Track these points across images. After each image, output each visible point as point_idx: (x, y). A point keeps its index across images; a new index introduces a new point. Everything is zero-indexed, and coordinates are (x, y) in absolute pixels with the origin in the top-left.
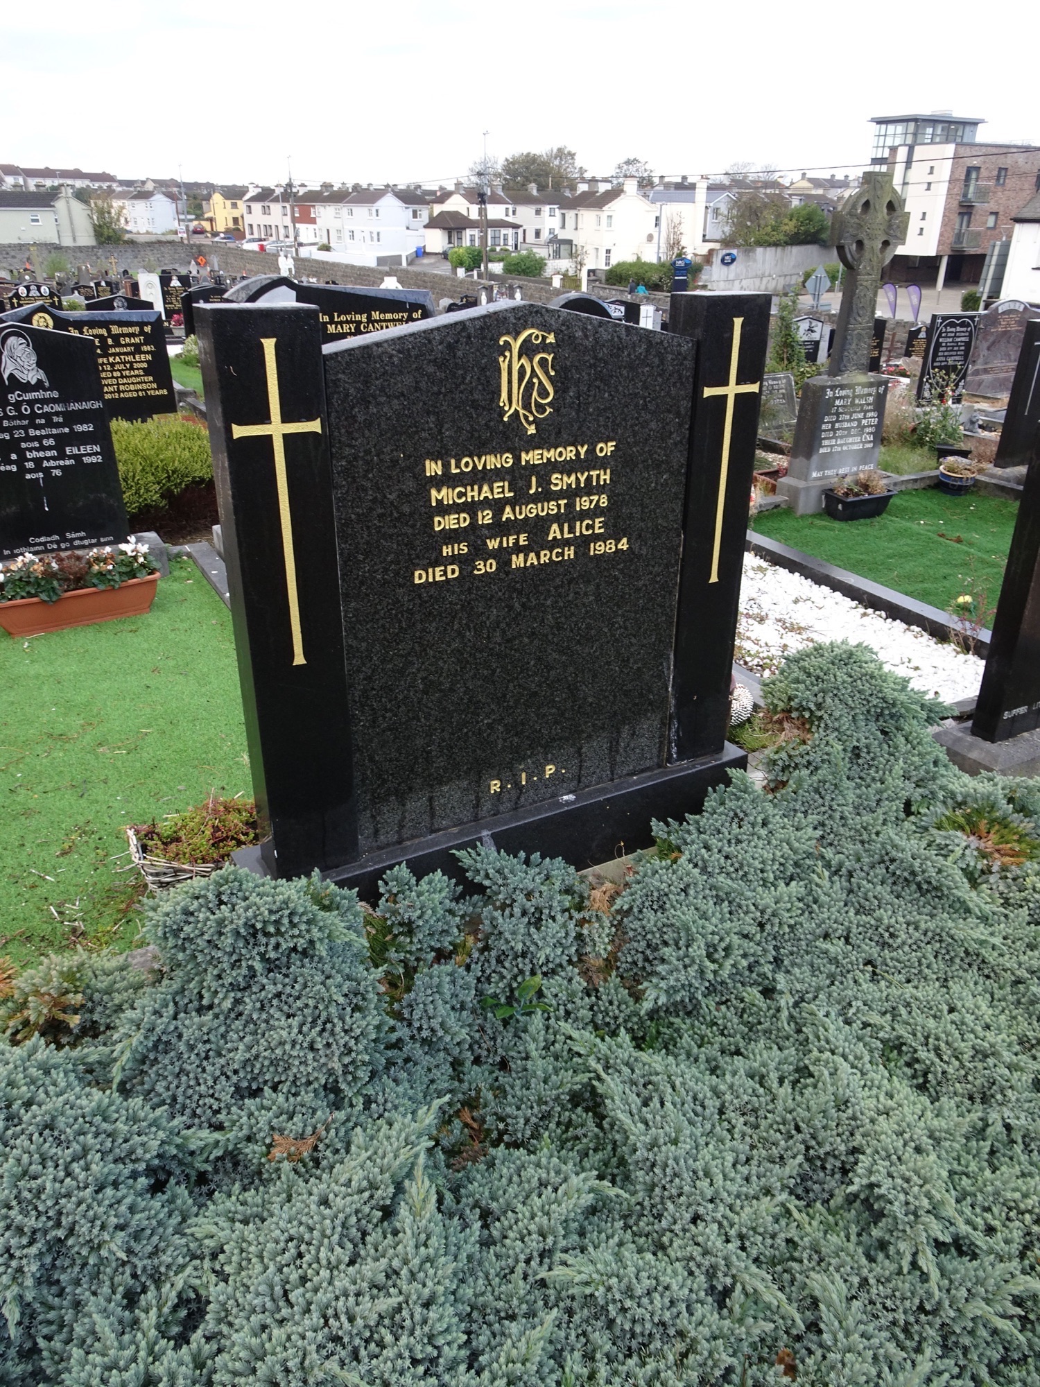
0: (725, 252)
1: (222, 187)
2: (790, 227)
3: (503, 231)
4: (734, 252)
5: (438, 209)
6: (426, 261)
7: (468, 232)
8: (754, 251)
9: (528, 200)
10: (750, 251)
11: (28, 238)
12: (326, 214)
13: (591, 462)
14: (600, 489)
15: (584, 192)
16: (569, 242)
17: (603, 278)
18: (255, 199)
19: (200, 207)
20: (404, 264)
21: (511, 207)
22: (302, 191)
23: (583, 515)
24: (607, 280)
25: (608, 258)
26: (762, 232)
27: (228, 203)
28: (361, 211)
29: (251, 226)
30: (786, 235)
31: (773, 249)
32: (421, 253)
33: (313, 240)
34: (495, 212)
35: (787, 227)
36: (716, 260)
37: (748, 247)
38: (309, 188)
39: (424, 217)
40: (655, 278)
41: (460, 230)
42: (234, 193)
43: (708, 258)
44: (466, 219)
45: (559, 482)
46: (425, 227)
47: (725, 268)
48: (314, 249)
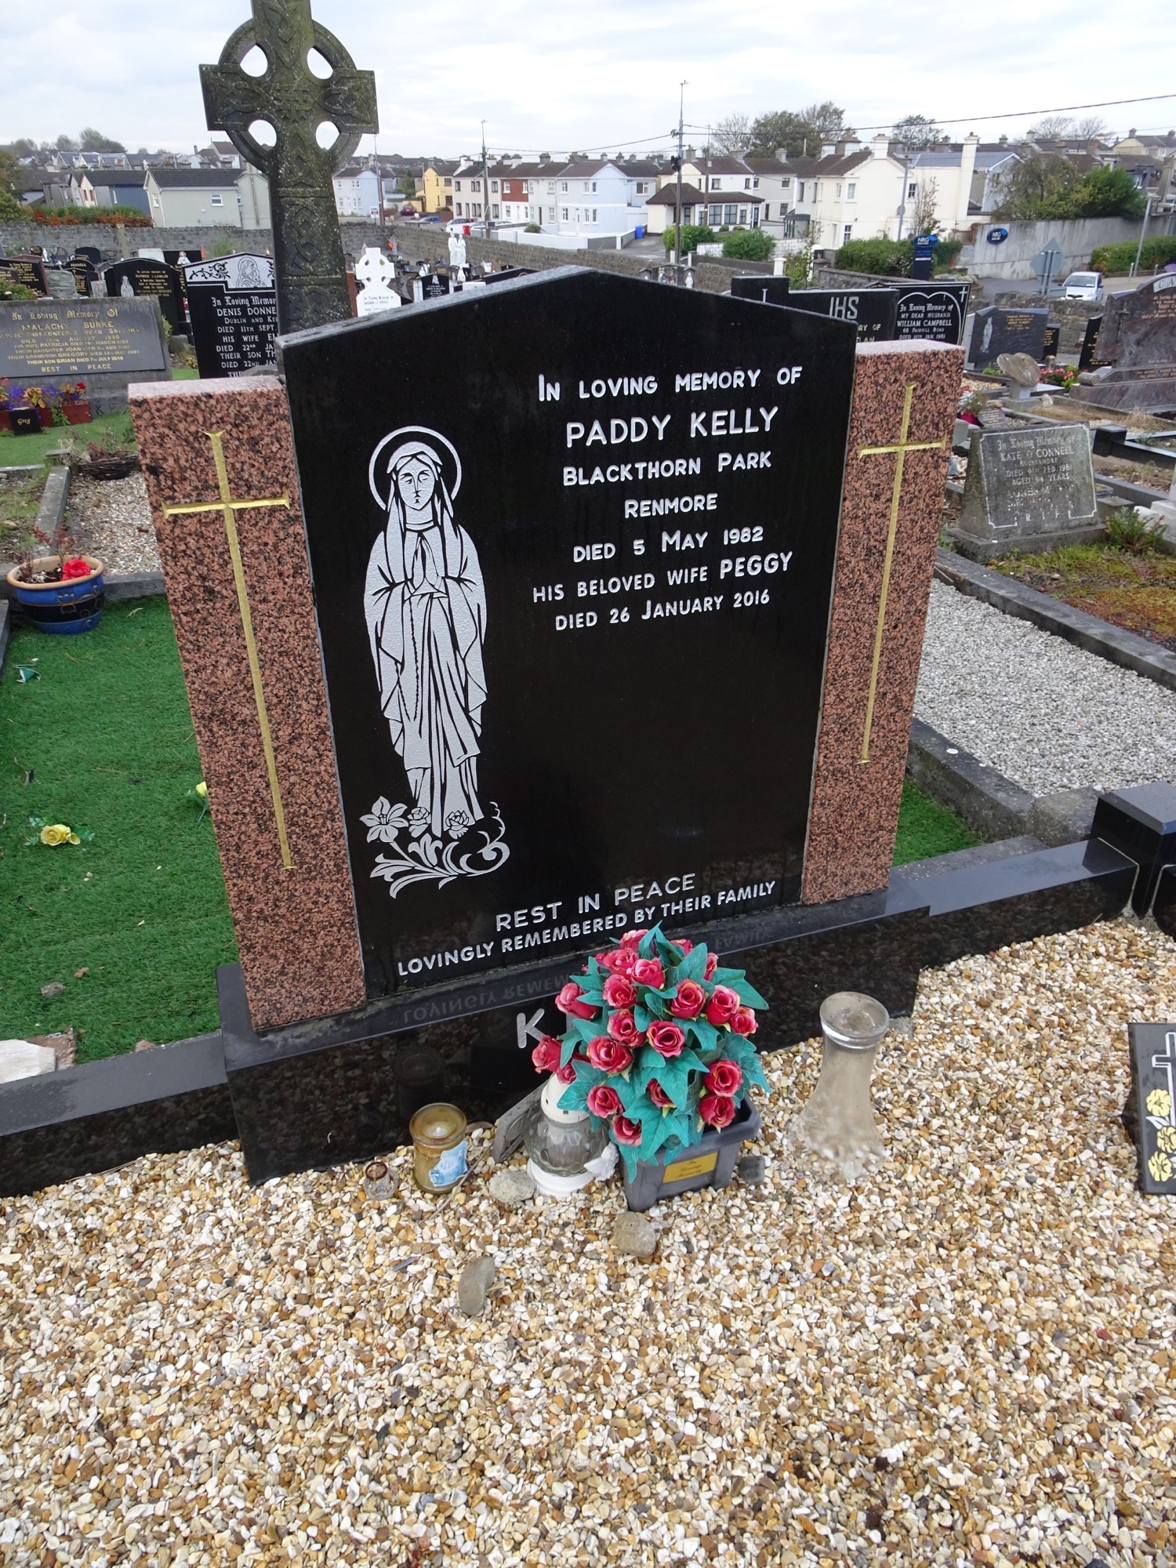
0: (992, 227)
1: (436, 160)
2: (1083, 194)
3: (741, 207)
4: (1006, 227)
5: (666, 180)
6: (645, 243)
7: (698, 209)
8: (1033, 226)
9: (775, 169)
10: (1027, 226)
11: (208, 221)
12: (539, 190)
15: (829, 156)
16: (806, 218)
17: (833, 261)
18: (464, 174)
19: (412, 185)
20: (619, 246)
21: (752, 178)
22: (515, 164)
24: (837, 263)
25: (847, 236)
26: (1045, 202)
27: (442, 179)
28: (576, 185)
29: (459, 205)
30: (1077, 204)
31: (1060, 223)
32: (641, 234)
33: (523, 220)
34: (731, 183)
35: (1079, 196)
36: (981, 238)
37: (1026, 220)
38: (524, 160)
39: (651, 190)
40: (892, 259)
41: (688, 205)
42: (446, 169)
43: (970, 236)
44: (696, 192)
46: (648, 203)
47: (992, 248)
48: (521, 230)
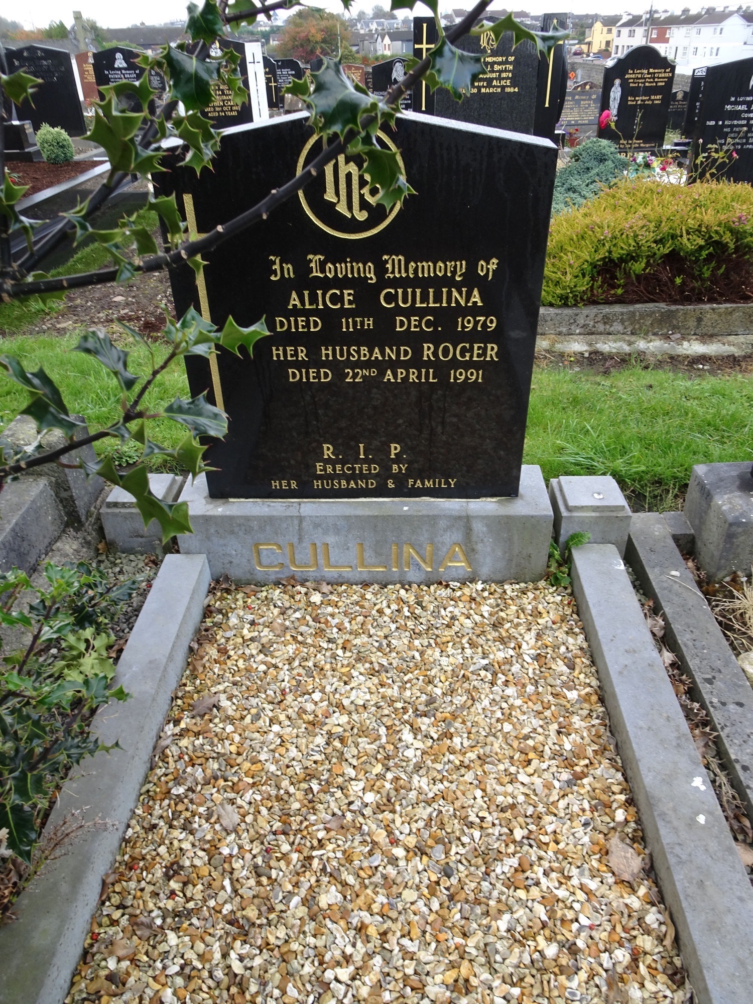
1: (603, 16)
12: (678, 34)
13: (506, 62)
14: (509, 71)
18: (625, 25)
19: (583, 34)
23: (503, 79)
27: (605, 29)
28: (707, 30)
29: (617, 47)
38: (670, 13)
42: (610, 22)
45: (496, 67)
